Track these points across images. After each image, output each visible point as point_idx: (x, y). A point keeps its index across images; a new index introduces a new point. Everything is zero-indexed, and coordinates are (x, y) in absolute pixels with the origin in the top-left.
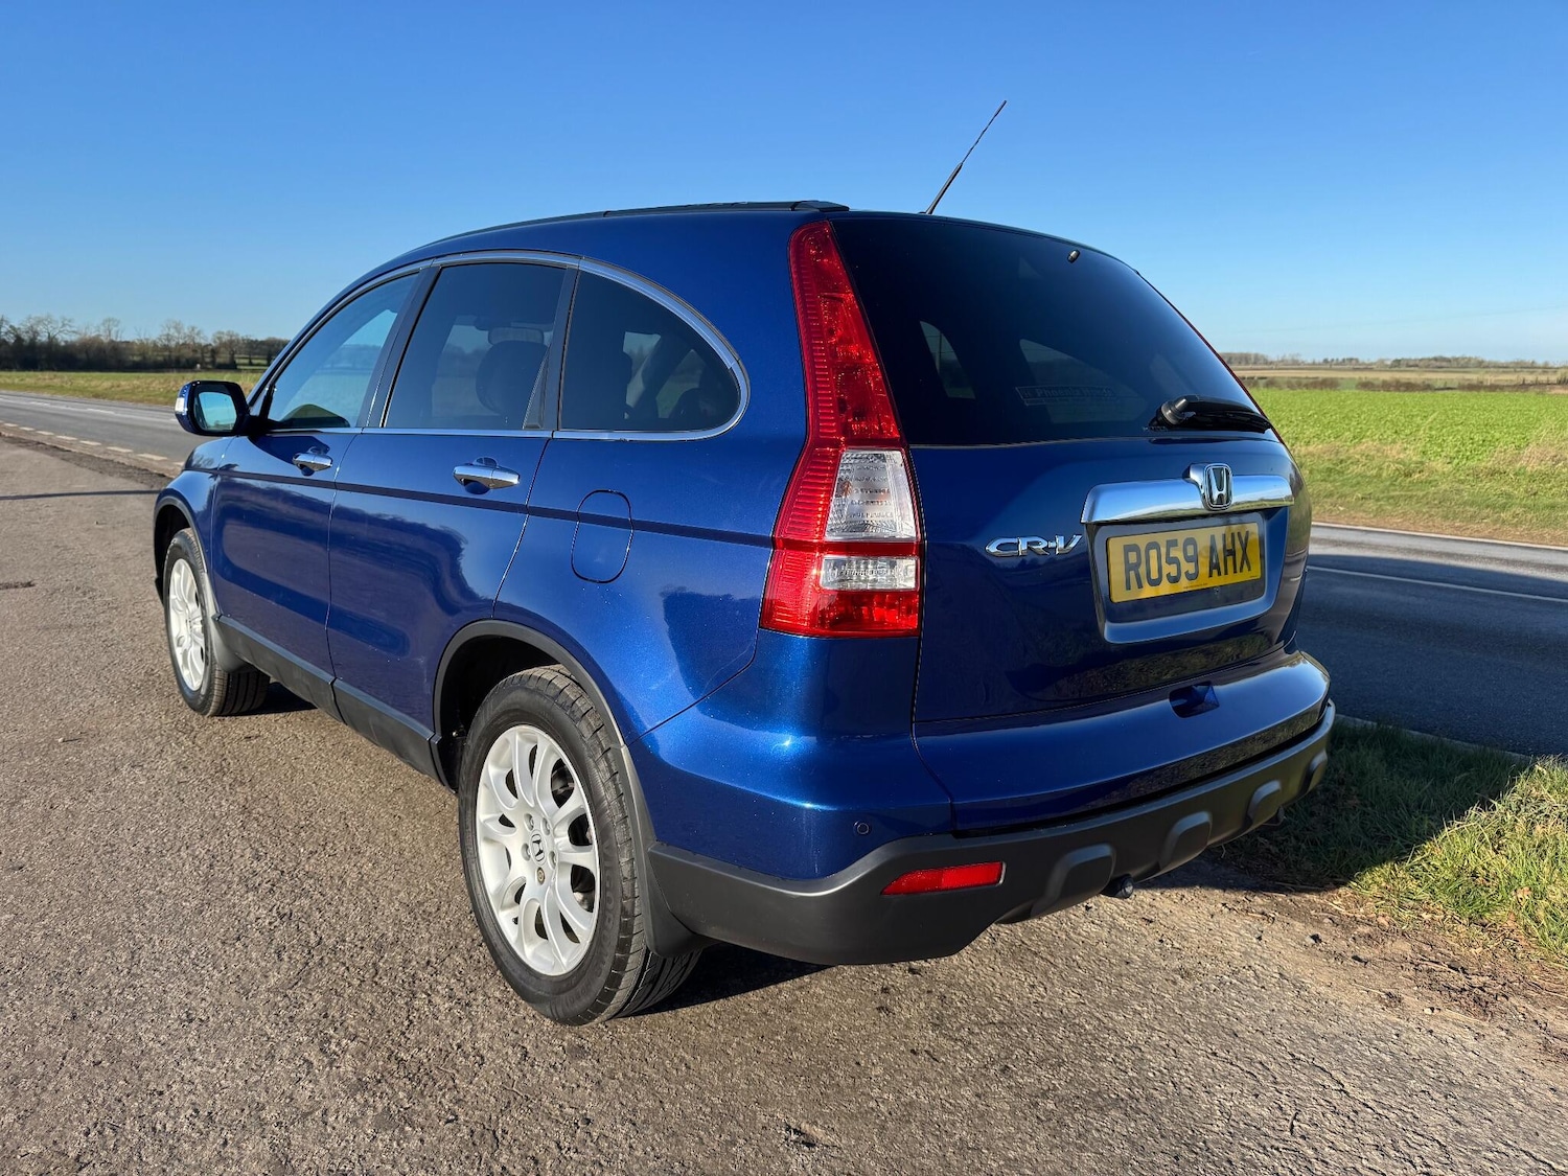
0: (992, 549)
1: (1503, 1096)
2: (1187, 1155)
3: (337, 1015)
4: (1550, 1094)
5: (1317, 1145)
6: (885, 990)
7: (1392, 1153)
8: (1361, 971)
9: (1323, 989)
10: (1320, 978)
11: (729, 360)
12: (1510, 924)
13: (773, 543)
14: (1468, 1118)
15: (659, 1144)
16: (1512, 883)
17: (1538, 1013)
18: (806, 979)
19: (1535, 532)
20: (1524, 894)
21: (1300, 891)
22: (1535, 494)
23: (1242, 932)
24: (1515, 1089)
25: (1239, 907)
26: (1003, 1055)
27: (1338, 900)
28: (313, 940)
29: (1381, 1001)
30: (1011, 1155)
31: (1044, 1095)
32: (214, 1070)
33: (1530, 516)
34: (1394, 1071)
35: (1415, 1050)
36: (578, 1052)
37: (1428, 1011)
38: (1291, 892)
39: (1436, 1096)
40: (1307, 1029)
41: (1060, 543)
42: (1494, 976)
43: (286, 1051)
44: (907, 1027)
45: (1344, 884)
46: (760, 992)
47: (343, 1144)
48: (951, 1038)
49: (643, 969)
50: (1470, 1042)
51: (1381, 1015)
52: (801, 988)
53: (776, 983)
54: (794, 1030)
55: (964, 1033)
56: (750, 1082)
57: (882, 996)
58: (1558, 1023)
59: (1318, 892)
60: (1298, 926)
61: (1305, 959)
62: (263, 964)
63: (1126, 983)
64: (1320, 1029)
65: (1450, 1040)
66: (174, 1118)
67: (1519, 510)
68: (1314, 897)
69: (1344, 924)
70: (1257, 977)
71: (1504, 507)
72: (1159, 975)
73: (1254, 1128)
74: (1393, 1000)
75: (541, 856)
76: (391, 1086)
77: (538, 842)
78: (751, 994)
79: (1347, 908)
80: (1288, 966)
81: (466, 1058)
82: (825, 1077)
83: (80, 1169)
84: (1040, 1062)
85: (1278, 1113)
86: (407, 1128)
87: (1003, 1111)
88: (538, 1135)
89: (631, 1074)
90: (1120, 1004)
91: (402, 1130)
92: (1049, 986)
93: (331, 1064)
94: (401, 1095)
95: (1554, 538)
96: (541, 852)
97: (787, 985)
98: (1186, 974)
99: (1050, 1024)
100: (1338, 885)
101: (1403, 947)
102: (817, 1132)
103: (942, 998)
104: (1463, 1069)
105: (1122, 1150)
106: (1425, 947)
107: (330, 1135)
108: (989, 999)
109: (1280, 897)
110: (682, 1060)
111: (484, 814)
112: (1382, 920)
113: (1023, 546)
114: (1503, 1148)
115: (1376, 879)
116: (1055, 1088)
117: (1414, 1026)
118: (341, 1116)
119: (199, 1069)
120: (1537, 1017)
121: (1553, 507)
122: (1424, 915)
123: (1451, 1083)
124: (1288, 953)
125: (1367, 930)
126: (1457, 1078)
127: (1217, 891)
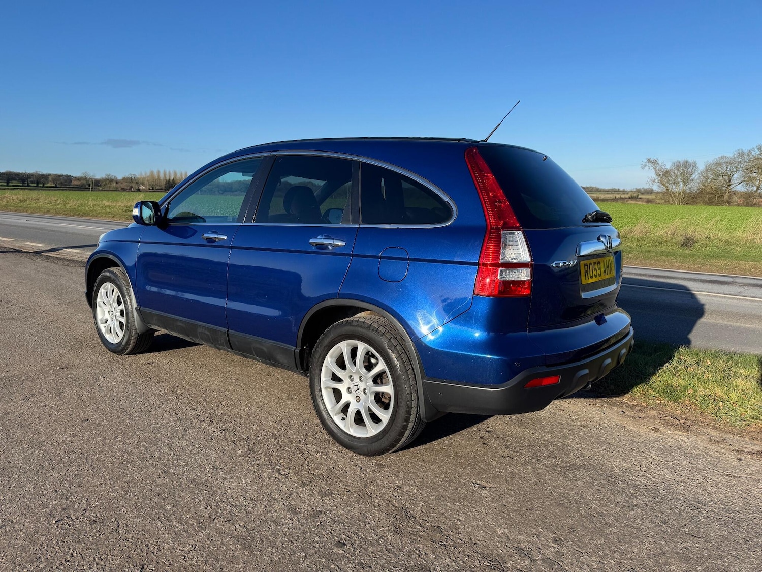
0: (554, 265)
1: (703, 455)
2: (611, 480)
3: (276, 462)
4: (717, 453)
5: (650, 473)
6: (481, 438)
7: (675, 474)
8: (642, 421)
9: (632, 428)
10: (630, 425)
11: (445, 198)
12: (688, 402)
13: (478, 264)
14: (694, 462)
15: (431, 492)
16: (685, 389)
17: (705, 430)
18: (451, 436)
19: (643, 262)
20: (690, 392)
21: (611, 397)
22: (640, 246)
23: (597, 412)
24: (706, 453)
25: (592, 404)
26: (535, 455)
27: (626, 399)
28: (245, 437)
29: (653, 430)
30: (554, 484)
31: (555, 466)
32: (240, 484)
33: (640, 256)
34: (667, 451)
35: (669, 444)
36: (381, 466)
37: (669, 432)
38: (608, 397)
39: (682, 457)
40: (632, 440)
41: (571, 262)
42: (687, 419)
43: (265, 475)
44: (497, 449)
45: (627, 393)
46: (436, 441)
47: (312, 502)
48: (514, 452)
49: (412, 429)
50: (687, 440)
51: (654, 434)
52: (450, 439)
53: (441, 438)
54: (456, 453)
55: (518, 450)
56: (451, 470)
57: (482, 440)
58: (712, 433)
59: (618, 396)
60: (615, 409)
61: (621, 419)
62: (231, 447)
63: (565, 430)
64: (636, 440)
65: (680, 440)
66: (238, 501)
67: (636, 253)
68: (617, 399)
69: (632, 407)
70: (608, 426)
71: (630, 252)
72: (575, 428)
73: (628, 471)
74: (657, 430)
75: (359, 391)
76: (316, 483)
77: (357, 386)
78: (433, 442)
79: (630, 401)
80: (617, 422)
81: (339, 471)
82: (477, 467)
83: (214, 520)
84: (549, 457)
85: (634, 466)
86: (333, 495)
87: (545, 472)
88: (384, 493)
89: (406, 471)
90: (567, 437)
91: (332, 496)
92: (538, 433)
93: (287, 477)
94: (323, 485)
95: (650, 264)
96: (358, 389)
97: (445, 438)
98: (584, 427)
99: (546, 445)
100: (625, 393)
101: (653, 413)
102: (484, 483)
103: (503, 439)
104: (687, 448)
105: (589, 480)
106: (661, 412)
107: (305, 501)
108: (520, 438)
109: (605, 399)
110: (421, 465)
111: (325, 378)
112: (644, 404)
113: (561, 264)
114: (708, 469)
115: (638, 390)
116: (558, 464)
117: (667, 437)
118: (304, 494)
119: (234, 484)
120: (705, 431)
121: (649, 251)
122: (657, 401)
123: (685, 453)
124: (616, 417)
125: (639, 408)
126: (686, 451)
127: (582, 399)
